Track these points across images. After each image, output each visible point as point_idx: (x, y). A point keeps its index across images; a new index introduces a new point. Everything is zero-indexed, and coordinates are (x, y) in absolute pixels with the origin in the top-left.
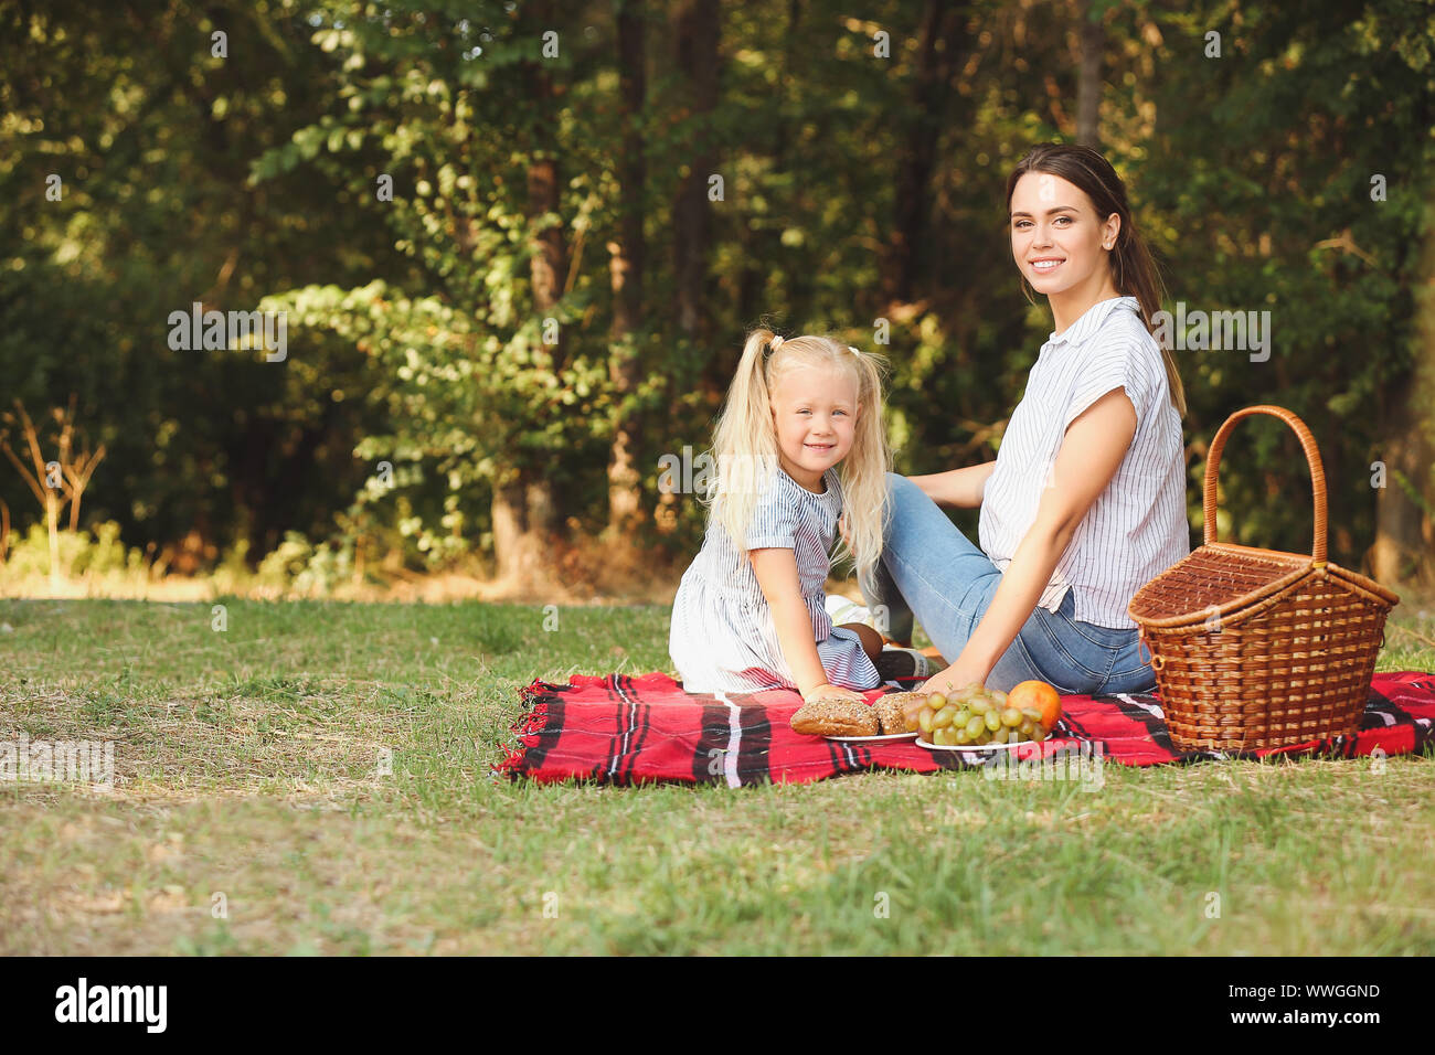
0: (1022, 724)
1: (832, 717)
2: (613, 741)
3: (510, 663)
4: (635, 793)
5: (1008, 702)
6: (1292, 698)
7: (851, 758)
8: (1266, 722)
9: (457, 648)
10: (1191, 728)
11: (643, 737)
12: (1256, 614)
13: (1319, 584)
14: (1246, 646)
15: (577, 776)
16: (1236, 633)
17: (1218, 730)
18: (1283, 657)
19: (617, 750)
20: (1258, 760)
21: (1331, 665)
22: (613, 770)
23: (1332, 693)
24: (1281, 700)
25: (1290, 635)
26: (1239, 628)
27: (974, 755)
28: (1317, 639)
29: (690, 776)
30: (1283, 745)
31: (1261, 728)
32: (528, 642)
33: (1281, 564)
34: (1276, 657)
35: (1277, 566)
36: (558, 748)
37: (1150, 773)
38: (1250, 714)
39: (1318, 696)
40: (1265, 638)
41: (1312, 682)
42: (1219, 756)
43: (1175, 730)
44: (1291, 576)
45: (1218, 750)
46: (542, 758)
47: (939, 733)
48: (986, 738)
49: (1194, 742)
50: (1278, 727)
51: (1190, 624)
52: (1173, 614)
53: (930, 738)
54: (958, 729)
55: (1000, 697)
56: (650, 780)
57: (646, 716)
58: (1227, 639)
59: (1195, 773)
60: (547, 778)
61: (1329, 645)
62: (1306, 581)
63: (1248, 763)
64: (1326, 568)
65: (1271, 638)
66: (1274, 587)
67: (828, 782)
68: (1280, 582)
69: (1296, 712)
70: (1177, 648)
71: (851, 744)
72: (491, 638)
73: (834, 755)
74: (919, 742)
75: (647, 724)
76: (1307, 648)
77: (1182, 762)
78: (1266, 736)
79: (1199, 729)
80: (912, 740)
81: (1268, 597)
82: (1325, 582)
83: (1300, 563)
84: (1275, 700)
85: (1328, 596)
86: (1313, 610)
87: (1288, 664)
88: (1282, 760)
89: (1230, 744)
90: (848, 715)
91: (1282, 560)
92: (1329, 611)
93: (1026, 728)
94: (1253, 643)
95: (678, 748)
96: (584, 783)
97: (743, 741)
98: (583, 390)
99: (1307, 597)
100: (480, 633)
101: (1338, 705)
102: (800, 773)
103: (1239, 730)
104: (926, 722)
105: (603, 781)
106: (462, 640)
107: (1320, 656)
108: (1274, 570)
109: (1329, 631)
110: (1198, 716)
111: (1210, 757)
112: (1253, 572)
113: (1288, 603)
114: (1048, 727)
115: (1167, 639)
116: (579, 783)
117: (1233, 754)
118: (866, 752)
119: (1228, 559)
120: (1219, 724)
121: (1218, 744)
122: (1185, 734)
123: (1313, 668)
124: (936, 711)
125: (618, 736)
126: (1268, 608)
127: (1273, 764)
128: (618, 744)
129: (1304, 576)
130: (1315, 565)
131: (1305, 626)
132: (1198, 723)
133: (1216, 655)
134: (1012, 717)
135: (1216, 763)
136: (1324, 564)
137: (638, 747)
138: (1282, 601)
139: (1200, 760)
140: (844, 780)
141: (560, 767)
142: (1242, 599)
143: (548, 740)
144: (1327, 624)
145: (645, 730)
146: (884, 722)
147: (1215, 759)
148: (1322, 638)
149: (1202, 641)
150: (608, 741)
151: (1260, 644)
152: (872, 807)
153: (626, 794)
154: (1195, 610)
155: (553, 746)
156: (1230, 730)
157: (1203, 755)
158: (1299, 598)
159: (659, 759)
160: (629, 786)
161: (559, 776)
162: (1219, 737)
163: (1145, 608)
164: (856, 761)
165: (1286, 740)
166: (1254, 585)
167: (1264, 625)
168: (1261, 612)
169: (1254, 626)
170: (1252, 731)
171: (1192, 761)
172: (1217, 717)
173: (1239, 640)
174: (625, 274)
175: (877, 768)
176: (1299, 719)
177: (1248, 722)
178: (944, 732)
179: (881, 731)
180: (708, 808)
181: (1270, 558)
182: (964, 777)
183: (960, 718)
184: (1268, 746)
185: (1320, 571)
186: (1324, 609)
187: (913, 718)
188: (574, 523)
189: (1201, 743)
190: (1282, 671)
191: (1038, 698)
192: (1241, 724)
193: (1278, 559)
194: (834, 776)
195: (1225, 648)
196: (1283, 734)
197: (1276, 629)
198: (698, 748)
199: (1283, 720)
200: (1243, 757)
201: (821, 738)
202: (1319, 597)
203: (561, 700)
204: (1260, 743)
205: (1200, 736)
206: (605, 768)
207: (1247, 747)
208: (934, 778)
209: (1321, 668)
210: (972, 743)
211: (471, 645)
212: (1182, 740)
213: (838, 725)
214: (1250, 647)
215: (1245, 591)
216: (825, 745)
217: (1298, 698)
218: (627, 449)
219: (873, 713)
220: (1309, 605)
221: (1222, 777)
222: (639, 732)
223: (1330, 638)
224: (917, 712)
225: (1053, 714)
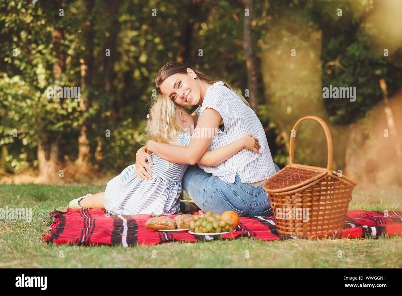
0: (226, 226)
1: (159, 223)
2: (83, 231)
3: (45, 204)
4: (91, 248)
5: (221, 218)
6: (320, 218)
7: (166, 237)
8: (311, 226)
9: (26, 199)
10: (284, 228)
11: (93, 229)
12: (307, 188)
13: (330, 178)
14: (304, 199)
15: (70, 242)
16: (300, 195)
17: (294, 228)
18: (317, 203)
19: (84, 233)
20: (308, 239)
21: (333, 206)
22: (83, 240)
23: (334, 216)
24: (316, 218)
25: (319, 196)
26: (302, 193)
27: (209, 236)
28: (328, 197)
29: (110, 243)
30: (316, 234)
31: (309, 228)
32: (51, 198)
33: (316, 171)
34: (314, 203)
35: (315, 172)
36: (63, 233)
37: (270, 243)
39: (328, 217)
40: (311, 197)
41: (327, 212)
42: (294, 238)
43: (279, 228)
44: (320, 175)
45: (294, 235)
46: (58, 236)
47: (197, 229)
48: (213, 231)
49: (285, 233)
50: (315, 228)
51: (284, 192)
52: (278, 188)
53: (194, 230)
54: (203, 227)
55: (218, 217)
56: (96, 244)
57: (94, 223)
58: (297, 197)
59: (286, 243)
60: (60, 243)
61: (333, 199)
62: (325, 177)
63: (305, 240)
64: (332, 173)
65: (313, 197)
66: (314, 179)
67: (158, 246)
68: (316, 177)
69: (321, 222)
70: (280, 200)
71: (166, 232)
72: (38, 196)
73: (160, 236)
74: (190, 232)
75: (95, 225)
76: (325, 200)
77: (282, 239)
78: (310, 231)
79: (287, 228)
80: (187, 231)
81: (312, 182)
82: (332, 177)
83: (323, 171)
84: (314, 218)
85: (333, 182)
86: (327, 187)
87: (318, 206)
88: (316, 239)
89: (298, 234)
90: (165, 222)
91: (317, 170)
92: (333, 188)
93: (227, 227)
94: (306, 198)
95: (106, 233)
96: (73, 245)
97: (128, 231)
98: (70, 110)
99: (325, 183)
100: (34, 194)
101: (335, 220)
102: (149, 242)
103: (301, 229)
104: (192, 225)
105: (80, 244)
106: (28, 196)
107: (329, 203)
108: (314, 173)
109: (333, 195)
110: (287, 224)
111: (291, 238)
112: (306, 174)
113: (319, 185)
114: (234, 227)
115: (276, 197)
116: (71, 245)
117: (299, 237)
118: (172, 235)
119: (298, 169)
120: (294, 226)
121: (294, 233)
122: (282, 230)
123: (327, 207)
124: (196, 221)
125: (85, 229)
126: (312, 186)
127: (313, 240)
128: (84, 231)
129: (324, 175)
130: (328, 172)
131: (324, 193)
132: (287, 226)
133: (294, 202)
134: (222, 223)
135: (293, 240)
136: (331, 171)
137: (92, 233)
138: (317, 184)
139: (288, 239)
140: (164, 245)
141: (64, 239)
142: (302, 183)
143: (60, 230)
144: (332, 192)
145: (94, 227)
146: (177, 225)
147: (293, 239)
148: (330, 197)
149: (288, 197)
150: (81, 231)
151: (309, 199)
152: (174, 253)
153: (88, 248)
154: (286, 187)
155: (62, 232)
156: (298, 229)
157: (289, 237)
158: (323, 183)
159: (99, 237)
160: (89, 246)
161: (64, 242)
162: (294, 231)
163: (269, 186)
164: (168, 238)
165: (318, 232)
166: (307, 178)
167: (310, 192)
168: (309, 188)
169: (307, 193)
170: (306, 229)
171: (285, 239)
172: (294, 224)
173: (301, 197)
174: (86, 70)
175: (175, 241)
176: (322, 225)
177: (304, 226)
178: (199, 229)
179: (176, 228)
180: (117, 253)
181: (312, 169)
182: (206, 244)
183: (204, 224)
184: (311, 234)
185: (330, 174)
186: (331, 187)
187: (188, 224)
188: (66, 157)
189: (288, 233)
190: (316, 208)
191: (231, 217)
192: (302, 226)
193: (315, 170)
194: (160, 243)
195: (297, 200)
196: (316, 230)
197: (315, 194)
198: (112, 233)
199: (316, 226)
200: (303, 238)
201: (156, 230)
202: (329, 183)
203: (64, 217)
204: (308, 233)
205: (287, 231)
206: (80, 240)
207: (304, 235)
208: (195, 244)
209: (330, 207)
210: (208, 232)
211: (31, 198)
212: (281, 232)
213: (162, 226)
214: (305, 200)
215: (303, 180)
216: (157, 233)
217: (322, 218)
218: (85, 132)
219: (174, 222)
220: (326, 185)
221: (296, 245)
222: (92, 228)
223: (333, 197)
224: (189, 221)
225: (236, 222)
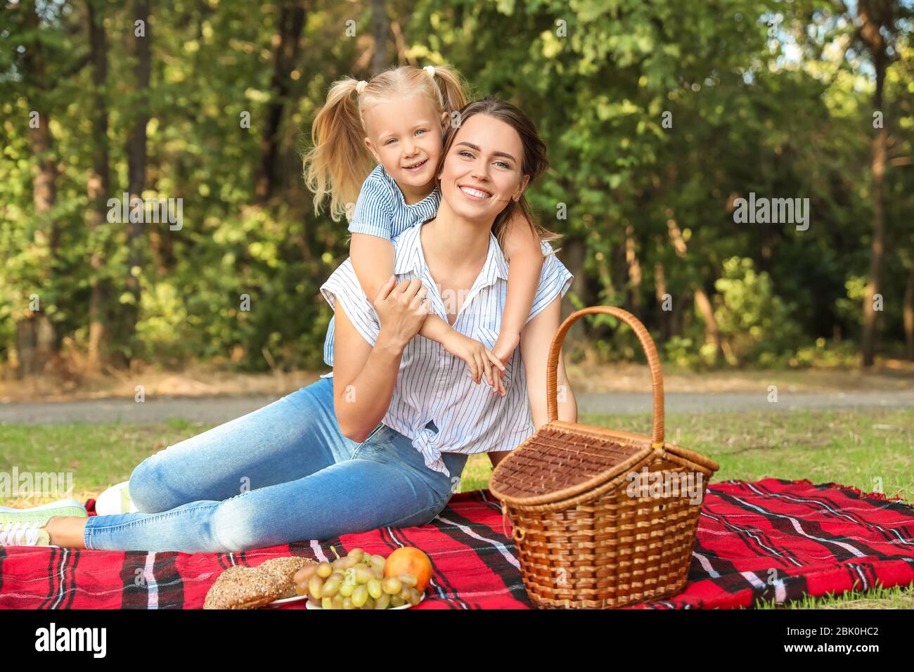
6: (637, 561)
8: (615, 584)
10: (549, 590)
12: (605, 491)
13: (659, 461)
14: (598, 520)
16: (589, 510)
17: (574, 592)
18: (630, 527)
21: (667, 530)
23: (669, 553)
24: (628, 563)
25: (634, 508)
26: (592, 505)
28: (656, 509)
31: (611, 589)
33: (623, 444)
34: (623, 527)
35: (619, 447)
38: (602, 578)
39: (658, 557)
40: (614, 512)
41: (652, 546)
43: (533, 590)
44: (636, 457)
49: (552, 601)
50: (625, 587)
51: (549, 503)
58: (581, 515)
61: (666, 513)
62: (648, 460)
64: (663, 448)
65: (619, 512)
66: (621, 468)
69: (641, 572)
70: (536, 522)
76: (648, 518)
78: (615, 595)
79: (556, 591)
81: (617, 476)
82: (664, 459)
83: (642, 445)
84: (622, 564)
87: (632, 533)
91: (623, 439)
94: (604, 517)
101: (673, 562)
103: (593, 592)
107: (659, 523)
109: (667, 501)
112: (597, 451)
115: (527, 514)
120: (574, 587)
121: (574, 604)
122: (543, 594)
123: (654, 534)
126: (617, 486)
129: (646, 456)
130: (655, 445)
131: (646, 499)
132: (555, 586)
133: (572, 529)
136: (661, 444)
142: (595, 479)
148: (661, 507)
149: (560, 517)
151: (610, 517)
154: (554, 491)
156: (584, 591)
162: (574, 599)
163: (505, 487)
166: (602, 465)
167: (614, 502)
168: (611, 490)
169: (604, 502)
173: (592, 515)
176: (641, 579)
177: (599, 585)
185: (659, 451)
189: (558, 602)
190: (629, 539)
192: (594, 587)
193: (619, 439)
195: (580, 522)
196: (629, 592)
197: (623, 504)
199: (629, 581)
204: (611, 601)
205: (557, 597)
209: (660, 533)
212: (540, 599)
214: (602, 520)
217: (642, 561)
223: (667, 507)
